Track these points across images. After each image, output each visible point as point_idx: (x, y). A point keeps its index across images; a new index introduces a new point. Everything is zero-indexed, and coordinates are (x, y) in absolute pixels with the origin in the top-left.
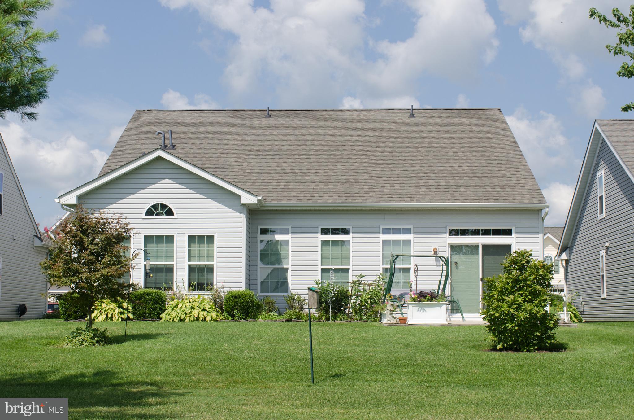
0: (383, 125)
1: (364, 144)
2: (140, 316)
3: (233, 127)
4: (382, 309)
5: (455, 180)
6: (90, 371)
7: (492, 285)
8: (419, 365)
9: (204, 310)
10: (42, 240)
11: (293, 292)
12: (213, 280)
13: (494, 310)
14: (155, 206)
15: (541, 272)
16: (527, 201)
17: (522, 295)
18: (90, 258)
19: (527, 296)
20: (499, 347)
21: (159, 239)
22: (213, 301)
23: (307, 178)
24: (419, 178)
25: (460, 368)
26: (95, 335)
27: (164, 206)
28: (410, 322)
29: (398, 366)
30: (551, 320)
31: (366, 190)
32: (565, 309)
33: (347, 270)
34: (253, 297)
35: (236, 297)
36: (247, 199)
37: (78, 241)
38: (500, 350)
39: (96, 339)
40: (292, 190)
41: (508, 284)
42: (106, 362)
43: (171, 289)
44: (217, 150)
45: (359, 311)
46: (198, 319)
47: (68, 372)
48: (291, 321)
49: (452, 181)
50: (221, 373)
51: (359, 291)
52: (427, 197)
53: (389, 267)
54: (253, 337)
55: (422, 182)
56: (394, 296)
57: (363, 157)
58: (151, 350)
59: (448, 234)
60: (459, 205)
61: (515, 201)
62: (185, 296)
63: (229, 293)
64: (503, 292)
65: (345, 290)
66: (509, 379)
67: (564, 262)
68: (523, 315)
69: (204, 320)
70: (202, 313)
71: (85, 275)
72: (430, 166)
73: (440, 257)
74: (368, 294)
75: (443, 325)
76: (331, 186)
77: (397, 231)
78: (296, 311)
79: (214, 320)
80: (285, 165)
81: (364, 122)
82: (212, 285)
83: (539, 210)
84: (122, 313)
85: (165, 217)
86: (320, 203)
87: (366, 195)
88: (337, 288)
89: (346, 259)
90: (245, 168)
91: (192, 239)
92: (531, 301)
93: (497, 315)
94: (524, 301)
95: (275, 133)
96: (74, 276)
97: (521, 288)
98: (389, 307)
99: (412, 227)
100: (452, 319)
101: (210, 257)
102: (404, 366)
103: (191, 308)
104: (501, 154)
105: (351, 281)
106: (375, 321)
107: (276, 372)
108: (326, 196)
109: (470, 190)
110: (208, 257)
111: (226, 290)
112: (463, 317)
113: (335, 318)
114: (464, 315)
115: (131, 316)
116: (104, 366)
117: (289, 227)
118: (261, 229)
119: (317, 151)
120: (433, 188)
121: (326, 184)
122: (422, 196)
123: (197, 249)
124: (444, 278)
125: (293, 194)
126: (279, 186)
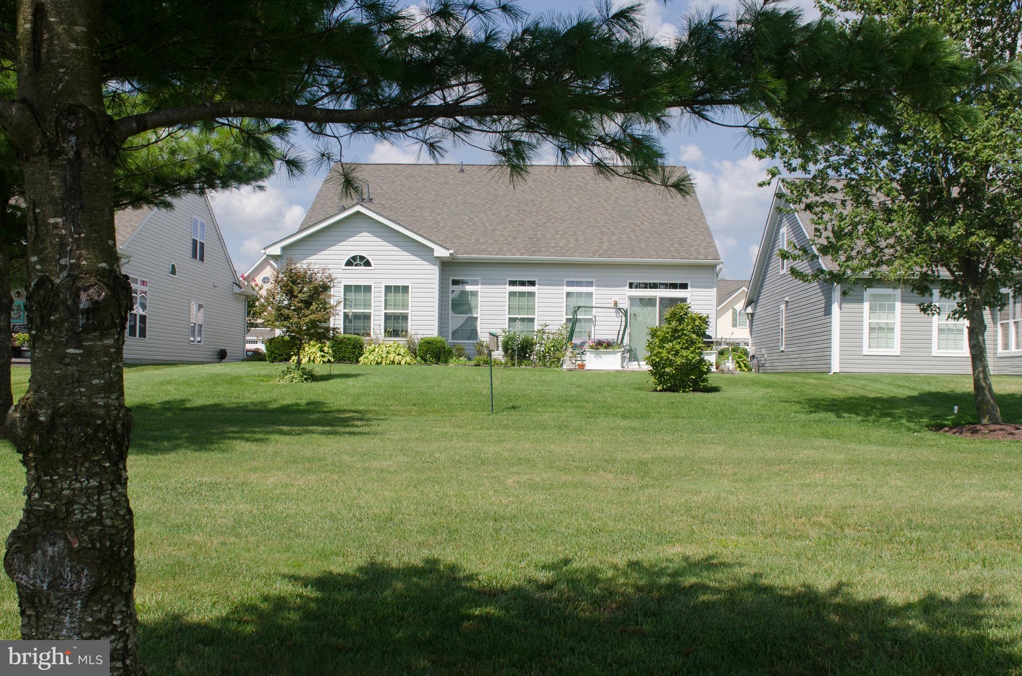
0: (572, 182)
1: (552, 200)
2: (340, 359)
3: (428, 181)
4: (563, 356)
5: (636, 236)
6: (303, 402)
7: (655, 334)
8: (585, 400)
9: (399, 354)
10: (240, 287)
11: (481, 339)
12: (407, 327)
13: (655, 355)
14: (354, 258)
15: (697, 323)
16: (702, 257)
17: (679, 343)
18: (300, 305)
19: (684, 344)
20: (658, 389)
21: (358, 288)
22: (407, 346)
23: (497, 232)
24: (603, 234)
25: (620, 404)
26: (304, 373)
27: (362, 258)
28: (587, 368)
29: (567, 401)
30: (705, 365)
31: (552, 244)
32: (730, 357)
33: (532, 320)
34: (444, 344)
35: (428, 343)
36: (440, 252)
37: (289, 290)
38: (660, 391)
39: (305, 376)
40: (482, 244)
41: (668, 333)
42: (316, 395)
43: (369, 335)
44: (412, 203)
45: (543, 357)
46: (393, 362)
47: (284, 403)
48: (479, 365)
49: (634, 237)
50: (414, 405)
51: (543, 339)
52: (609, 252)
53: (571, 317)
54: (443, 378)
55: (605, 238)
56: (576, 344)
57: (551, 213)
58: (354, 386)
59: (627, 287)
60: (638, 260)
61: (691, 257)
62: (381, 342)
63: (422, 339)
64: (664, 340)
65: (530, 338)
66: (659, 412)
67: (750, 316)
68: (679, 361)
69: (399, 363)
70: (397, 357)
71: (295, 320)
72: (614, 222)
73: (619, 309)
74: (552, 342)
75: (617, 371)
76: (519, 240)
77: (579, 284)
78: (484, 357)
79: (408, 364)
80: (476, 219)
81: (554, 179)
82: (407, 331)
83: (714, 267)
84: (323, 356)
85: (363, 268)
86: (508, 256)
87: (552, 250)
88: (522, 336)
89: (532, 309)
90: (439, 222)
91: (388, 289)
92: (687, 348)
93: (657, 360)
94: (682, 348)
95: (468, 188)
96: (285, 320)
97: (679, 337)
98: (568, 354)
99: (594, 280)
100: (630, 367)
101: (405, 305)
102: (571, 401)
103: (387, 352)
104: (682, 211)
105: (536, 330)
106: (558, 367)
107: (462, 404)
108: (514, 250)
109: (650, 246)
110: (403, 305)
111: (419, 337)
112: (639, 365)
113: (520, 364)
114: (641, 363)
115: (332, 360)
116: (314, 398)
117: (479, 279)
118: (453, 280)
119: (507, 206)
120: (615, 243)
121: (515, 239)
122: (605, 251)
123: (393, 298)
124: (622, 328)
125: (484, 247)
126: (470, 240)
